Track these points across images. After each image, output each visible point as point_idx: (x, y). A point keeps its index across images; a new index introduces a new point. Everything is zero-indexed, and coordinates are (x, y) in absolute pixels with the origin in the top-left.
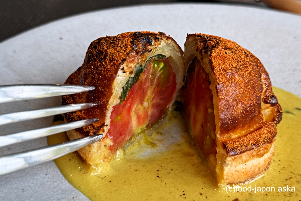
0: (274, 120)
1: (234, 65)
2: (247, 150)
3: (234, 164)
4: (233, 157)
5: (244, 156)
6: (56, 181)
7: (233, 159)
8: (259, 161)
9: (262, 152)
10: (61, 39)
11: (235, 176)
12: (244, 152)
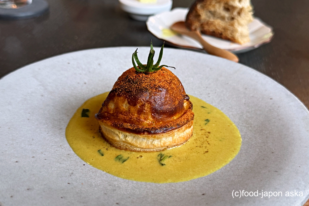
0: (190, 108)
1: (170, 78)
2: (185, 124)
3: (179, 133)
4: (178, 129)
5: (184, 127)
6: (53, 137)
7: (178, 131)
8: (189, 131)
9: (191, 125)
10: (69, 63)
11: (179, 140)
12: (183, 125)
